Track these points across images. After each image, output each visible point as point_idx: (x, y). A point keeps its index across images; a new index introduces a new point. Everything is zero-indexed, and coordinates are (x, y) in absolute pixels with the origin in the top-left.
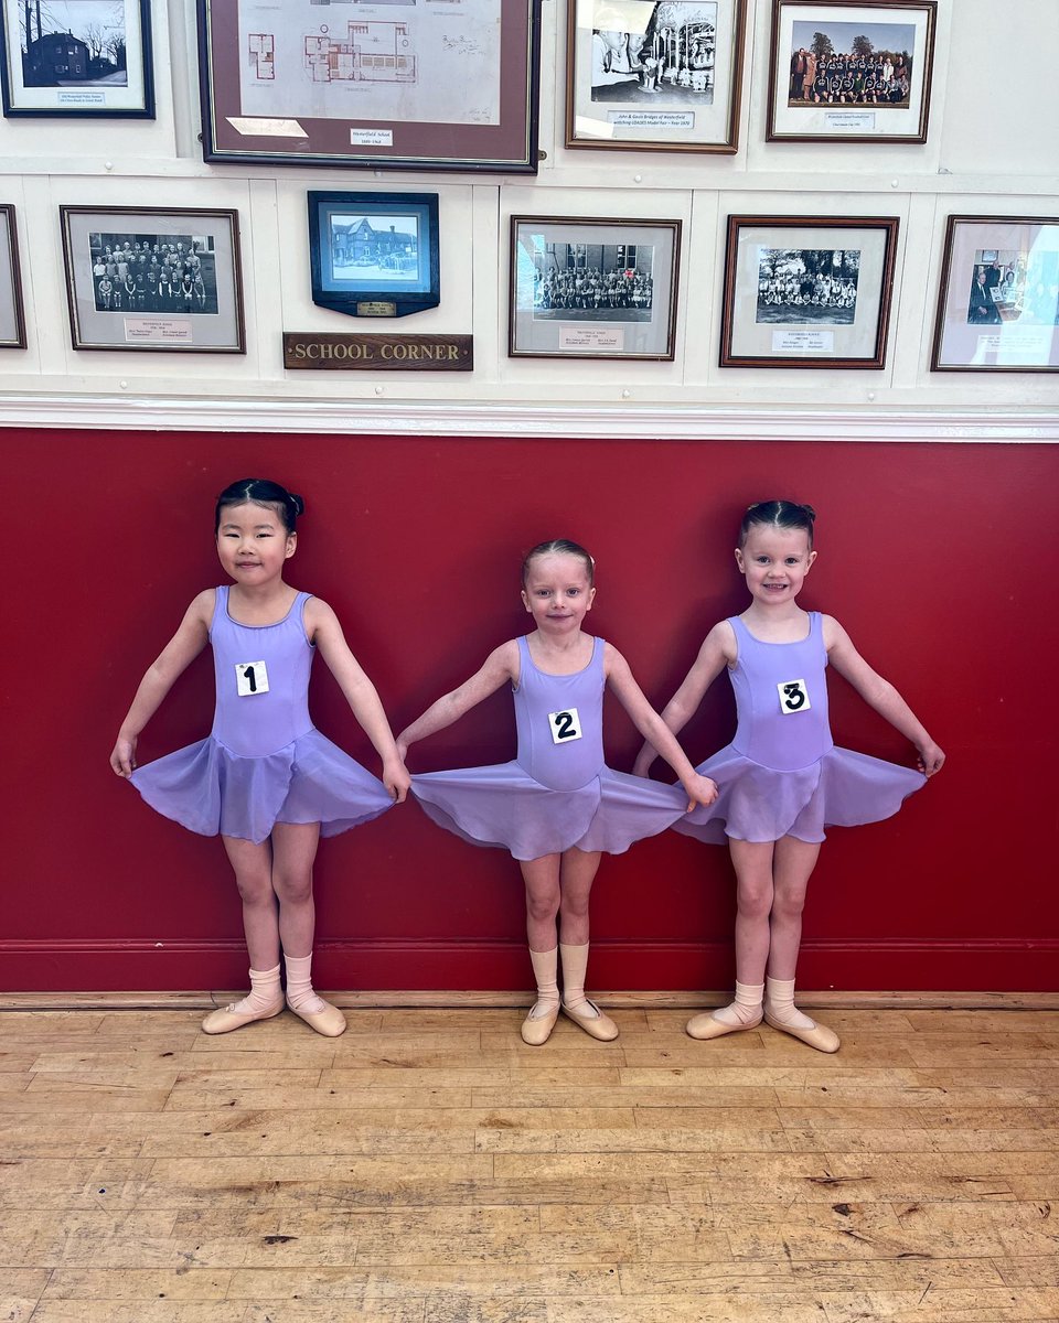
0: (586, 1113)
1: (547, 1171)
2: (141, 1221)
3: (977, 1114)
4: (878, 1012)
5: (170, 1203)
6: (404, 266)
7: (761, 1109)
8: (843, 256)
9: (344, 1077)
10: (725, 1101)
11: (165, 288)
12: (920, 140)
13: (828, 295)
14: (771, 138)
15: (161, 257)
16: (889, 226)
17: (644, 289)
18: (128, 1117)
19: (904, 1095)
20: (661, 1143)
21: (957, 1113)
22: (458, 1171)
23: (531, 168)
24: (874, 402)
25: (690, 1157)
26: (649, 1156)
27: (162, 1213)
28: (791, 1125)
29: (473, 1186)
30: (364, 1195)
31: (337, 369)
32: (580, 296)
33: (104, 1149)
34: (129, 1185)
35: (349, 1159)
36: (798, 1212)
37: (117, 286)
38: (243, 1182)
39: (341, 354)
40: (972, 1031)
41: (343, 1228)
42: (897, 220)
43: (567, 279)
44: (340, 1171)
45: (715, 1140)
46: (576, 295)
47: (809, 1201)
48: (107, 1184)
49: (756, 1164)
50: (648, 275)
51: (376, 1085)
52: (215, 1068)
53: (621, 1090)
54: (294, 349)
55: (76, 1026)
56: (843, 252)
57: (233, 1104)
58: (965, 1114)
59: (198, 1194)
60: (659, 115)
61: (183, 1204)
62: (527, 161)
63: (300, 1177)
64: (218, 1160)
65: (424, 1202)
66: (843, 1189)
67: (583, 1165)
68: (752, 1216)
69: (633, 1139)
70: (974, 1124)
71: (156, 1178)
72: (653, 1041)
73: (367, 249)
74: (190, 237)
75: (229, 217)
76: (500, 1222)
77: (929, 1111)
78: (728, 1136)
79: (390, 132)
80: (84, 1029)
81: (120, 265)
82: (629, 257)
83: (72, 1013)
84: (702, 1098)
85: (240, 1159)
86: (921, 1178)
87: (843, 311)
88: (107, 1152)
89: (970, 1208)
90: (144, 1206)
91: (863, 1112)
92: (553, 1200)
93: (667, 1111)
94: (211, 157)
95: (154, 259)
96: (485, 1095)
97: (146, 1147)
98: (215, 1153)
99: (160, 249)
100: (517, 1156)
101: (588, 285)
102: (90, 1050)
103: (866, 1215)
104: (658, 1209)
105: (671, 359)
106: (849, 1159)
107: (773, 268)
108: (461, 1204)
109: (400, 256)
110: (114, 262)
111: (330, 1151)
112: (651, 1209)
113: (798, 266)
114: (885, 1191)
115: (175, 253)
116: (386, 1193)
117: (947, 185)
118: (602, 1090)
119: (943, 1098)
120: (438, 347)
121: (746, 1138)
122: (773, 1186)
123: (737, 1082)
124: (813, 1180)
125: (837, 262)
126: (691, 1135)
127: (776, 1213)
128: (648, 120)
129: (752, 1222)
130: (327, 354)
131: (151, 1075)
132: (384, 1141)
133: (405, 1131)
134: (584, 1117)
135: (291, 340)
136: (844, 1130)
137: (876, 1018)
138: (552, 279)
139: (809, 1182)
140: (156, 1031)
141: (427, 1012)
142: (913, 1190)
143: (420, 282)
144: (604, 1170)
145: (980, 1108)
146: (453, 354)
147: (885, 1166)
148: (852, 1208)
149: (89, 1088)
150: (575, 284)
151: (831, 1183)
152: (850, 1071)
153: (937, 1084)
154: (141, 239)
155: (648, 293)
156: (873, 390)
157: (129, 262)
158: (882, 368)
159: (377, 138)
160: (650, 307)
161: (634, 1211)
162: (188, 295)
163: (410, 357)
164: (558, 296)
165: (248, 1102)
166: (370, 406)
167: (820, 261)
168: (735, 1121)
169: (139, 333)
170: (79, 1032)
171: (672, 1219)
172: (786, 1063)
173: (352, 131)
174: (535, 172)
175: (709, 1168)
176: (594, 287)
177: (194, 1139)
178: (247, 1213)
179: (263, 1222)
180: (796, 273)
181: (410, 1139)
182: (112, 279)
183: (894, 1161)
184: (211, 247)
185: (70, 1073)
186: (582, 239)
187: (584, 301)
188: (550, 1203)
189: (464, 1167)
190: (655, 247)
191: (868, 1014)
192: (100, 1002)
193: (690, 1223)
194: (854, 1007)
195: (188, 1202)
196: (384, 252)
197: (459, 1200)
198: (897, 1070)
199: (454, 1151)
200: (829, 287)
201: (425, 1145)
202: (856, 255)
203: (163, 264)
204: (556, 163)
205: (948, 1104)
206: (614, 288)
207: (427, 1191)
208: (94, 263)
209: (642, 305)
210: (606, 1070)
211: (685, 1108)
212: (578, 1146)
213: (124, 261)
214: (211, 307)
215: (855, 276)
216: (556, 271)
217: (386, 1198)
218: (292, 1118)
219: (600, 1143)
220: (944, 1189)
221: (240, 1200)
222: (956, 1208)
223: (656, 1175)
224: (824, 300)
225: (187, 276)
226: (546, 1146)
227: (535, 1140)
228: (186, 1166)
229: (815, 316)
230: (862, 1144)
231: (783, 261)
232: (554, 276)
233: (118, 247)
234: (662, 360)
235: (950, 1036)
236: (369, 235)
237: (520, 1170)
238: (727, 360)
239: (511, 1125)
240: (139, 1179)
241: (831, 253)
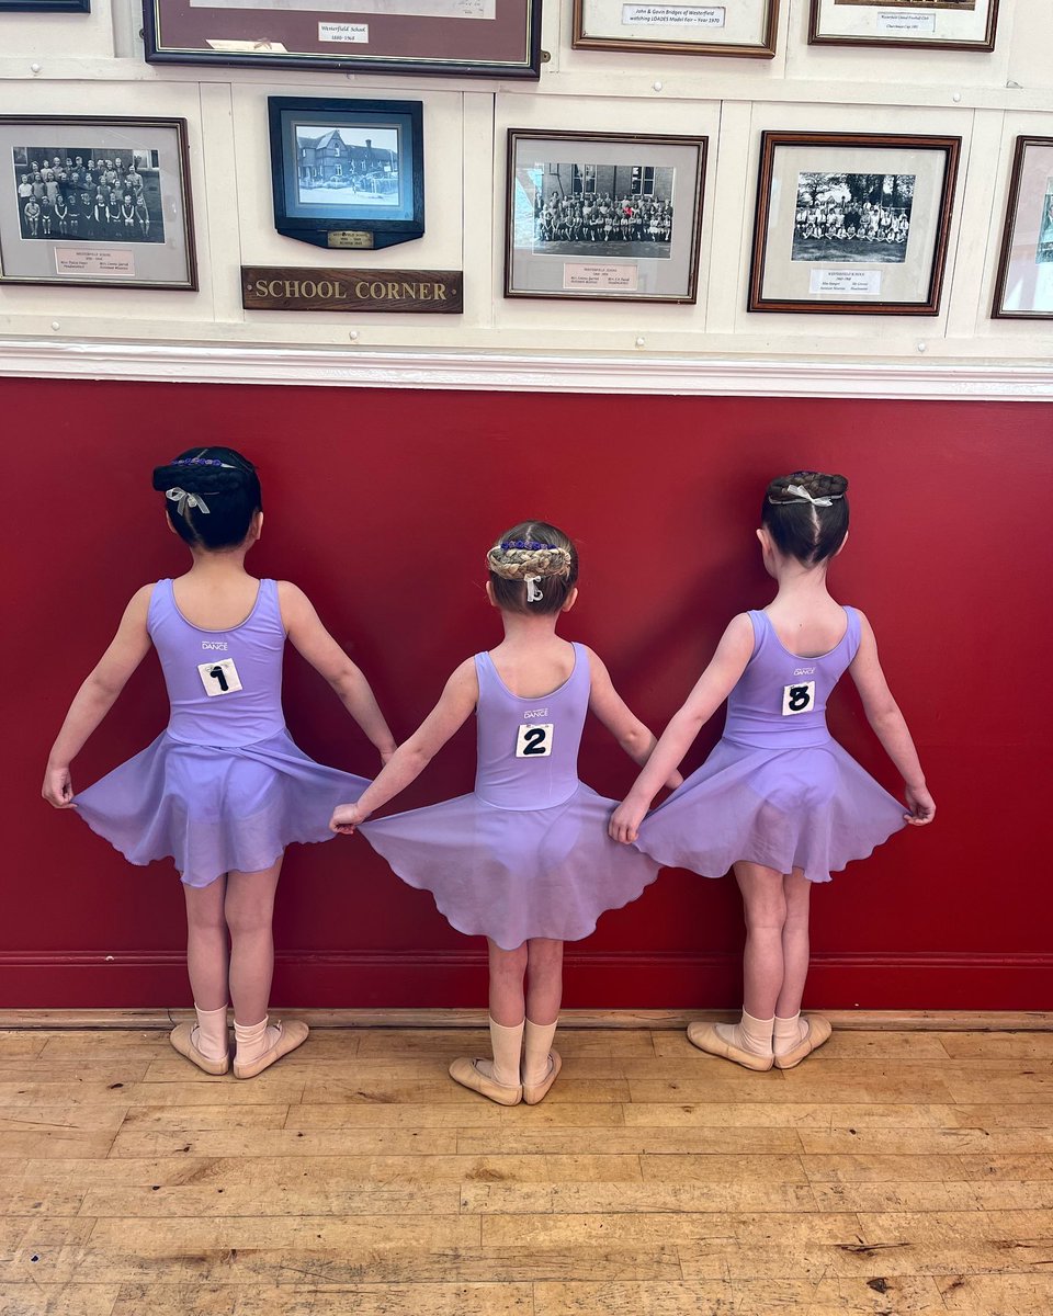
0: (586, 1161)
1: (542, 1237)
2: (77, 1297)
3: (1022, 1162)
4: (908, 1035)
5: (112, 1275)
6: (382, 188)
7: (782, 1157)
8: (895, 181)
9: (313, 1115)
10: (743, 1147)
11: (102, 211)
12: (987, 47)
13: (876, 228)
14: (815, 40)
15: (96, 175)
16: (949, 146)
17: (663, 219)
18: (69, 1165)
19: (943, 1139)
20: (671, 1201)
21: (1003, 1161)
22: (439, 1237)
23: (533, 72)
24: (925, 355)
25: (705, 1218)
26: (658, 1218)
27: (101, 1288)
28: (817, 1177)
29: (457, 1257)
30: (333, 1269)
31: (305, 310)
32: (588, 226)
33: (40, 1204)
34: (64, 1254)
35: (316, 1220)
36: (828, 1290)
37: (46, 209)
38: (195, 1251)
39: (309, 291)
40: (1012, 1058)
41: (308, 1311)
42: (959, 139)
43: (572, 206)
44: (306, 1238)
45: (733, 1197)
46: (583, 225)
47: (840, 1275)
48: (42, 1249)
49: (779, 1228)
50: (667, 202)
51: (349, 1126)
52: (169, 1104)
53: (626, 1132)
54: (254, 285)
55: (17, 1049)
56: (895, 176)
57: (187, 1150)
58: (1011, 1161)
59: (143, 1264)
60: (685, 10)
61: (126, 1277)
62: (527, 63)
63: (261, 1245)
64: (168, 1220)
65: (401, 1278)
66: (879, 1259)
67: (582, 1230)
68: (777, 1296)
69: (639, 1195)
70: (1021, 1174)
71: (96, 1243)
72: (659, 1070)
73: (339, 167)
74: (130, 151)
75: (176, 128)
76: (488, 1304)
77: (970, 1159)
78: (747, 1192)
79: (366, 26)
80: (26, 1053)
81: (48, 184)
82: (646, 180)
83: (13, 1033)
84: (716, 1143)
85: (192, 1220)
86: (965, 1244)
87: (892, 246)
88: (42, 1209)
89: (1021, 1280)
90: (81, 1279)
91: (895, 1161)
92: (549, 1275)
93: (678, 1160)
94: (154, 56)
95: (89, 177)
96: (472, 1138)
97: (86, 1205)
98: (164, 1212)
99: (96, 165)
100: (508, 1218)
101: (597, 214)
102: (31, 1079)
103: (907, 1291)
104: (669, 1287)
105: (693, 302)
106: (884, 1220)
107: (814, 194)
108: (443, 1280)
109: (377, 176)
110: (42, 181)
111: (295, 1211)
112: (661, 1286)
113: (842, 193)
114: (926, 1261)
115: (113, 169)
116: (358, 1265)
117: (1017, 100)
118: (604, 1131)
119: (987, 1142)
120: (422, 286)
121: (767, 1194)
122: (800, 1256)
123: (755, 1122)
124: (844, 1248)
125: (887, 189)
126: (705, 1191)
127: (803, 1290)
128: (670, 15)
129: (777, 1303)
130: (292, 293)
131: (95, 1111)
132: (357, 1198)
133: (381, 1184)
134: (585, 1168)
135: (251, 275)
136: (876, 1184)
137: (907, 1041)
138: (556, 207)
139: (840, 1250)
140: (104, 1056)
141: (409, 1032)
142: (956, 1259)
143: (400, 209)
144: (607, 1236)
145: (1026, 1154)
146: (439, 293)
147: (925, 1228)
148: (889, 1283)
149: (26, 1127)
150: (582, 212)
151: (864, 1252)
152: (880, 1109)
153: (978, 1125)
154: (72, 153)
155: (667, 223)
156: (924, 340)
157: (59, 181)
158: (936, 314)
159: (349, 33)
160: (669, 241)
161: (642, 1288)
162: (129, 220)
163: (390, 297)
164: (563, 227)
165: (204, 1148)
166: (343, 354)
167: (868, 187)
168: (754, 1172)
169: (72, 265)
170: (20, 1057)
171: (686, 1299)
172: (809, 1098)
173: (321, 25)
174: (536, 77)
175: (727, 1233)
176: (604, 216)
177: (140, 1193)
178: (197, 1289)
179: (216, 1302)
180: (839, 200)
181: (386, 1195)
182: (39, 201)
183: (934, 1222)
184: (155, 164)
185: (6, 1107)
186: (590, 158)
187: (592, 233)
188: (546, 1280)
189: (448, 1231)
190: (675, 168)
191: (897, 1036)
192: (44, 1021)
193: (706, 1305)
194: (882, 1028)
195: (132, 1275)
196: (359, 171)
197: (441, 1275)
198: (932, 1107)
199: (436, 1211)
200: (877, 218)
201: (404, 1204)
202: (910, 181)
203: (99, 184)
204: (563, 67)
205: (991, 1149)
206: (628, 217)
207: (405, 1263)
208: (19, 182)
209: (661, 238)
210: (608, 1106)
211: (695, 1154)
212: (576, 1205)
213: (54, 180)
214: (156, 234)
215: (908, 205)
216: (560, 196)
217: (357, 1273)
218: (254, 1168)
219: (602, 1200)
220: (991, 1258)
221: (190, 1272)
222: (1006, 1280)
223: (668, 1242)
224: (872, 233)
225: (128, 198)
226: (541, 1204)
227: (528, 1196)
228: (132, 1228)
229: (861, 253)
230: (898, 1201)
231: (825, 187)
232: (558, 202)
233: (46, 163)
234: (681, 303)
235: (989, 1064)
236: (341, 151)
237: (509, 1236)
238: (757, 304)
239: (501, 1178)
240: (77, 1244)
241: (881, 178)
